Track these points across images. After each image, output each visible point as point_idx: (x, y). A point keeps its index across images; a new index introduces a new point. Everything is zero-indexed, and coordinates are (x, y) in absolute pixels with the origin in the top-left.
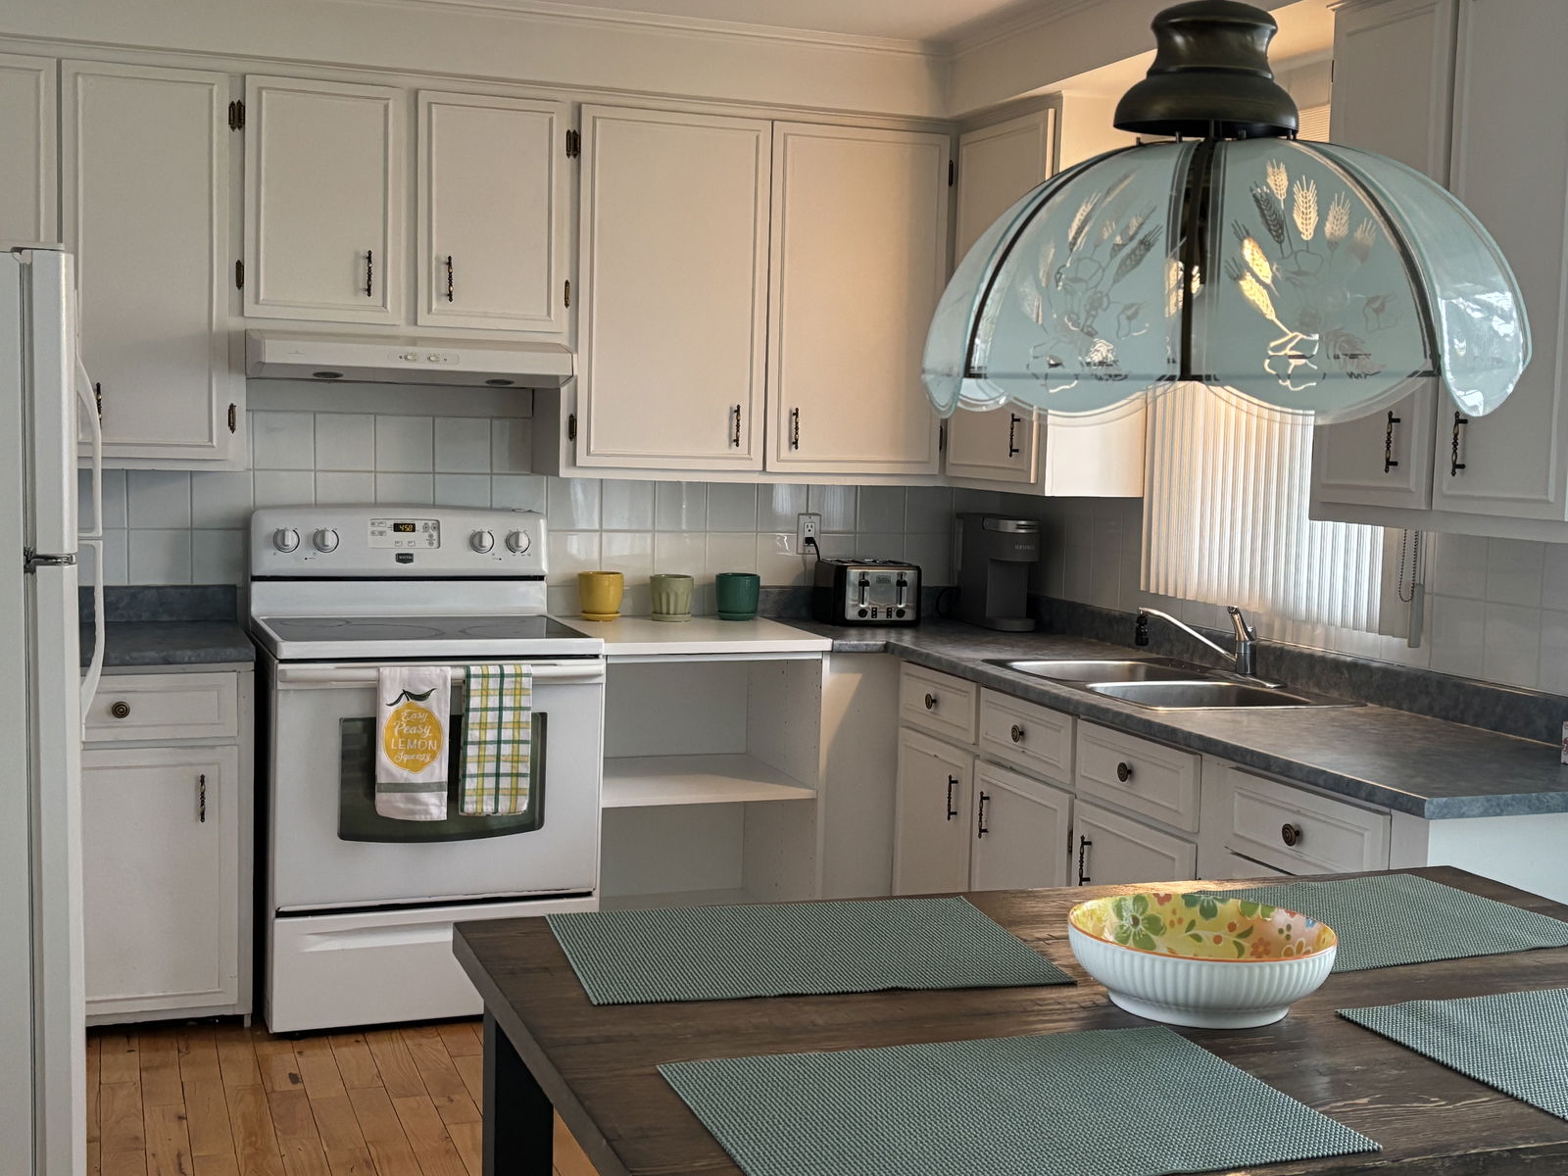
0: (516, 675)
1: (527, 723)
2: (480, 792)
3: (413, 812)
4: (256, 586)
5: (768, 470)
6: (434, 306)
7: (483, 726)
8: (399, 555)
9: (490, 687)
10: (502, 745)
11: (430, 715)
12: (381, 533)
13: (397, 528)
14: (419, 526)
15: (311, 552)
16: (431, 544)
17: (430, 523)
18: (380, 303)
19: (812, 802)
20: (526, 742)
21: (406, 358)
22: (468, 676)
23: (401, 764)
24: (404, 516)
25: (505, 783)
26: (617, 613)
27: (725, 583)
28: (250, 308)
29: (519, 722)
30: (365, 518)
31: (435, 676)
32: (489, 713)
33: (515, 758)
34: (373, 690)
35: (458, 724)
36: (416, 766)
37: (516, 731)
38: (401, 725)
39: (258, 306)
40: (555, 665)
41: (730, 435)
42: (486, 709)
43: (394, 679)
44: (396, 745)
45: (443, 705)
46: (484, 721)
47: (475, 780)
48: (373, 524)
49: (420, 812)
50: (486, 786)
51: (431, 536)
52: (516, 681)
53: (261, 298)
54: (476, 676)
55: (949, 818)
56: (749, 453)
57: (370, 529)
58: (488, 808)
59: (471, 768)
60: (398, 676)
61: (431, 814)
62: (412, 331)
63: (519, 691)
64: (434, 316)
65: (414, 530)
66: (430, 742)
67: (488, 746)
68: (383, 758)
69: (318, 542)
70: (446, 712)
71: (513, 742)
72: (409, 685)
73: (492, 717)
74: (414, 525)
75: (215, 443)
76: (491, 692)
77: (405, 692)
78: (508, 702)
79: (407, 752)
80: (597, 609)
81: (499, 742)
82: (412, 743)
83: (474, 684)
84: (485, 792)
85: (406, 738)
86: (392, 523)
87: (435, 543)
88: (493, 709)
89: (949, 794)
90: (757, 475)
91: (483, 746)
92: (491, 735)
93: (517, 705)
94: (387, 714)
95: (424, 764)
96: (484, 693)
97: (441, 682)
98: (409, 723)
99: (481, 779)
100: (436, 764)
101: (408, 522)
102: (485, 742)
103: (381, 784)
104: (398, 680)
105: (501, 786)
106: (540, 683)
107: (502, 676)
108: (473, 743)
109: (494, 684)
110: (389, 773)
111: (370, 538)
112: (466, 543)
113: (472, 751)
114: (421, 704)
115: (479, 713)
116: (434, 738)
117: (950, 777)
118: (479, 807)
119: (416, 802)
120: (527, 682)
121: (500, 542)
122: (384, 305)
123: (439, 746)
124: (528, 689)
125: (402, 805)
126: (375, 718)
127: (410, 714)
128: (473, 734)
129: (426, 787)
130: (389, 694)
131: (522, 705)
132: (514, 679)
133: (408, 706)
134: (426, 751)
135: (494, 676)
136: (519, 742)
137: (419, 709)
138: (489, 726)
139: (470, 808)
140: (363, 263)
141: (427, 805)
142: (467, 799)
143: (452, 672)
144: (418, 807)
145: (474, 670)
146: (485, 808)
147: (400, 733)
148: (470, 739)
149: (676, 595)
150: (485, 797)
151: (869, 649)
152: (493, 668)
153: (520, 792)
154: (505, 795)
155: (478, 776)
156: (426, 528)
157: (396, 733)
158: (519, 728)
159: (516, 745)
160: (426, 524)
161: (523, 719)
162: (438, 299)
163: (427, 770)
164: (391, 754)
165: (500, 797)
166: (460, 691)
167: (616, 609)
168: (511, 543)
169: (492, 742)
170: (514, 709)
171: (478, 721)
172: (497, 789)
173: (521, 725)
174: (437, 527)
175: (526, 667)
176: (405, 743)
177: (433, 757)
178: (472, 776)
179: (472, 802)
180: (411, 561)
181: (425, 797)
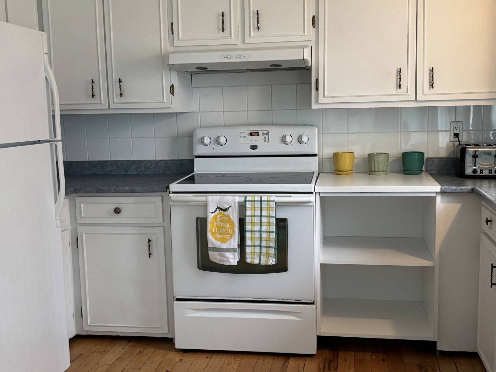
0: (267, 201)
1: (273, 223)
2: (253, 253)
3: (223, 261)
4: (196, 160)
5: (417, 100)
6: (252, 34)
7: (253, 224)
8: (251, 146)
9: (256, 206)
10: (262, 233)
11: (229, 218)
12: (244, 137)
13: (251, 134)
14: (260, 133)
15: (215, 146)
16: (265, 141)
17: (265, 132)
18: (229, 35)
19: (432, 269)
20: (272, 232)
21: (227, 57)
22: (245, 201)
23: (217, 239)
24: (253, 129)
25: (264, 250)
26: (352, 171)
27: (406, 155)
28: (177, 43)
29: (270, 223)
30: (237, 132)
31: (230, 201)
32: (255, 218)
33: (268, 239)
34: (205, 206)
35: (242, 222)
36: (224, 241)
37: (268, 227)
38: (217, 222)
39: (179, 41)
40: (290, 196)
41: (397, 84)
42: (254, 216)
43: (213, 201)
44: (215, 230)
45: (234, 214)
46: (253, 221)
47: (251, 248)
48: (241, 133)
49: (225, 261)
50: (255, 251)
51: (265, 138)
52: (267, 204)
53: (180, 38)
54: (249, 201)
55: (491, 287)
56: (407, 92)
57: (240, 135)
58: (256, 261)
59: (248, 242)
60: (215, 200)
61: (230, 262)
62: (244, 46)
63: (269, 209)
64: (252, 38)
65: (258, 135)
66: (230, 230)
67: (256, 233)
68: (210, 236)
69: (217, 141)
70: (236, 217)
71: (267, 232)
72: (220, 205)
73: (257, 220)
74: (258, 133)
75: (165, 101)
76: (256, 209)
77: (218, 208)
78: (264, 213)
79: (220, 234)
80: (340, 169)
81: (260, 231)
82: (222, 230)
83: (248, 205)
84: (255, 254)
85: (219, 228)
86: (249, 132)
87: (267, 140)
88: (257, 216)
89: (492, 274)
90: (413, 102)
91: (253, 233)
92: (257, 228)
93: (268, 215)
94: (211, 217)
95: (227, 240)
96: (253, 209)
97: (233, 204)
98: (221, 221)
99: (253, 247)
100: (232, 240)
101: (256, 132)
102: (254, 231)
103: (209, 247)
104: (214, 202)
105: (262, 252)
106: (279, 205)
107: (261, 201)
108: (249, 231)
109: (257, 205)
110: (212, 243)
111: (240, 139)
112: (280, 140)
113: (248, 235)
114: (225, 213)
115: (251, 218)
116: (231, 228)
117: (492, 264)
118: (253, 260)
119: (224, 256)
120: (273, 205)
121: (295, 139)
122: (231, 36)
123: (234, 232)
124: (273, 208)
125: (218, 257)
126: (207, 218)
127: (221, 217)
128: (248, 227)
129: (228, 250)
130: (211, 208)
131: (271, 215)
132: (266, 203)
133: (220, 214)
134: (228, 234)
135: (257, 201)
136: (270, 232)
137: (225, 215)
138: (255, 224)
139: (249, 260)
140: (221, 17)
141: (228, 258)
142: (247, 256)
143: (238, 199)
144: (225, 259)
145: (248, 198)
146: (255, 261)
147: (217, 225)
148: (247, 229)
149: (378, 162)
150: (255, 256)
151: (463, 191)
152: (257, 198)
153: (270, 255)
154: (263, 256)
155: (252, 246)
156: (263, 134)
157: (215, 226)
158: (270, 225)
159: (268, 233)
160: (263, 132)
161: (271, 221)
162: (254, 31)
163: (228, 242)
164: (214, 235)
165: (262, 256)
166: (242, 207)
167: (350, 169)
168: (300, 141)
169: (257, 231)
170: (267, 217)
171: (250, 221)
172: (261, 253)
173: (271, 224)
174: (267, 134)
175: (273, 198)
176: (219, 230)
177: (231, 237)
178: (249, 246)
179: (250, 258)
180: (256, 148)
181: (228, 254)
